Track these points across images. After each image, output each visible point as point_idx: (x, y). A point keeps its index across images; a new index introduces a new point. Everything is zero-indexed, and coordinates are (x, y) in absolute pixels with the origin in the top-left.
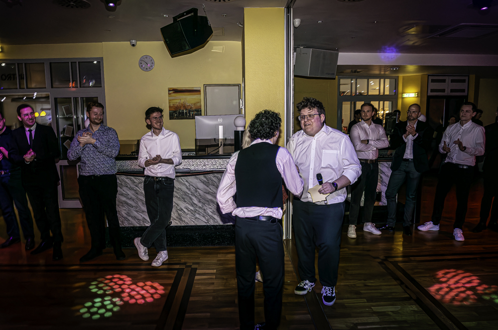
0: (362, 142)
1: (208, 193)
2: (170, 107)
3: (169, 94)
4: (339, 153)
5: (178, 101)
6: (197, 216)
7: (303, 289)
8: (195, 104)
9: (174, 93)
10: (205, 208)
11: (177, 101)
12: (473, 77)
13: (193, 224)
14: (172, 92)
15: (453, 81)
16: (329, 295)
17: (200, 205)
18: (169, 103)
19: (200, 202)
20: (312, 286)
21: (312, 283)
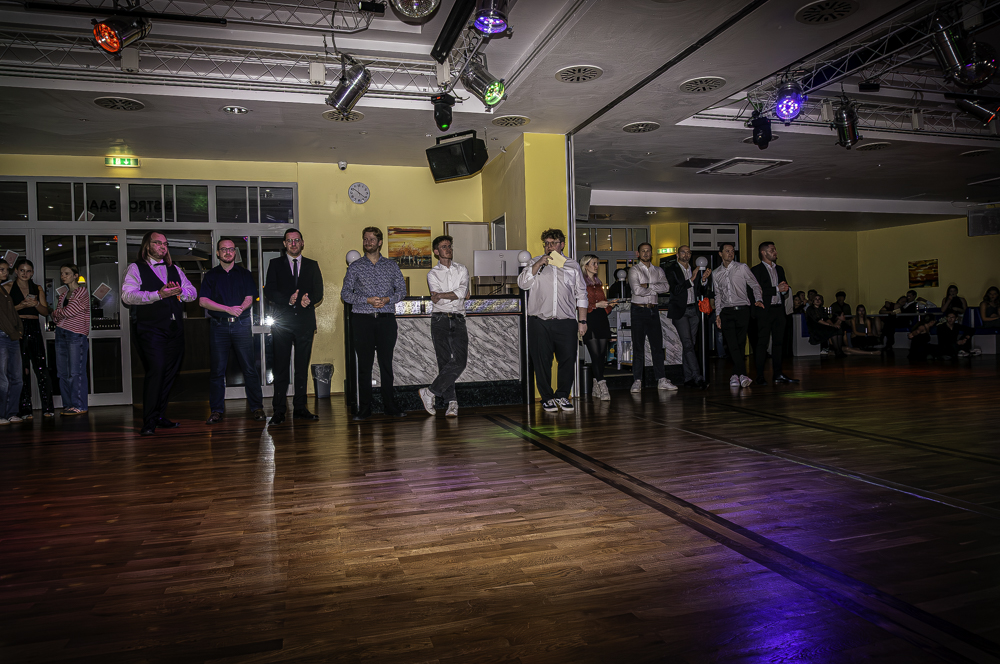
0: (642, 285)
1: (488, 342)
2: (390, 252)
5: (401, 244)
6: (475, 370)
8: (423, 248)
10: (485, 360)
11: (399, 244)
12: (743, 226)
13: (470, 380)
15: (720, 231)
17: (478, 356)
18: (389, 247)
19: (478, 352)
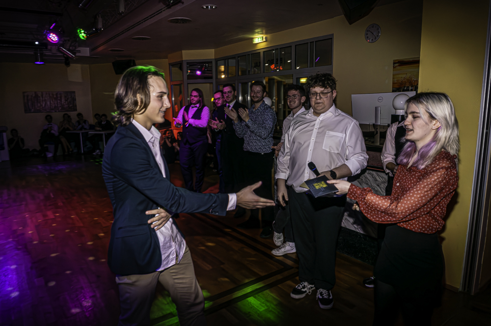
2: (394, 83)
3: (394, 67)
4: (344, 137)
5: (404, 76)
7: (299, 292)
9: (399, 66)
11: (400, 76)
14: (397, 64)
16: (326, 297)
18: (393, 78)
20: (312, 288)
21: (312, 285)
